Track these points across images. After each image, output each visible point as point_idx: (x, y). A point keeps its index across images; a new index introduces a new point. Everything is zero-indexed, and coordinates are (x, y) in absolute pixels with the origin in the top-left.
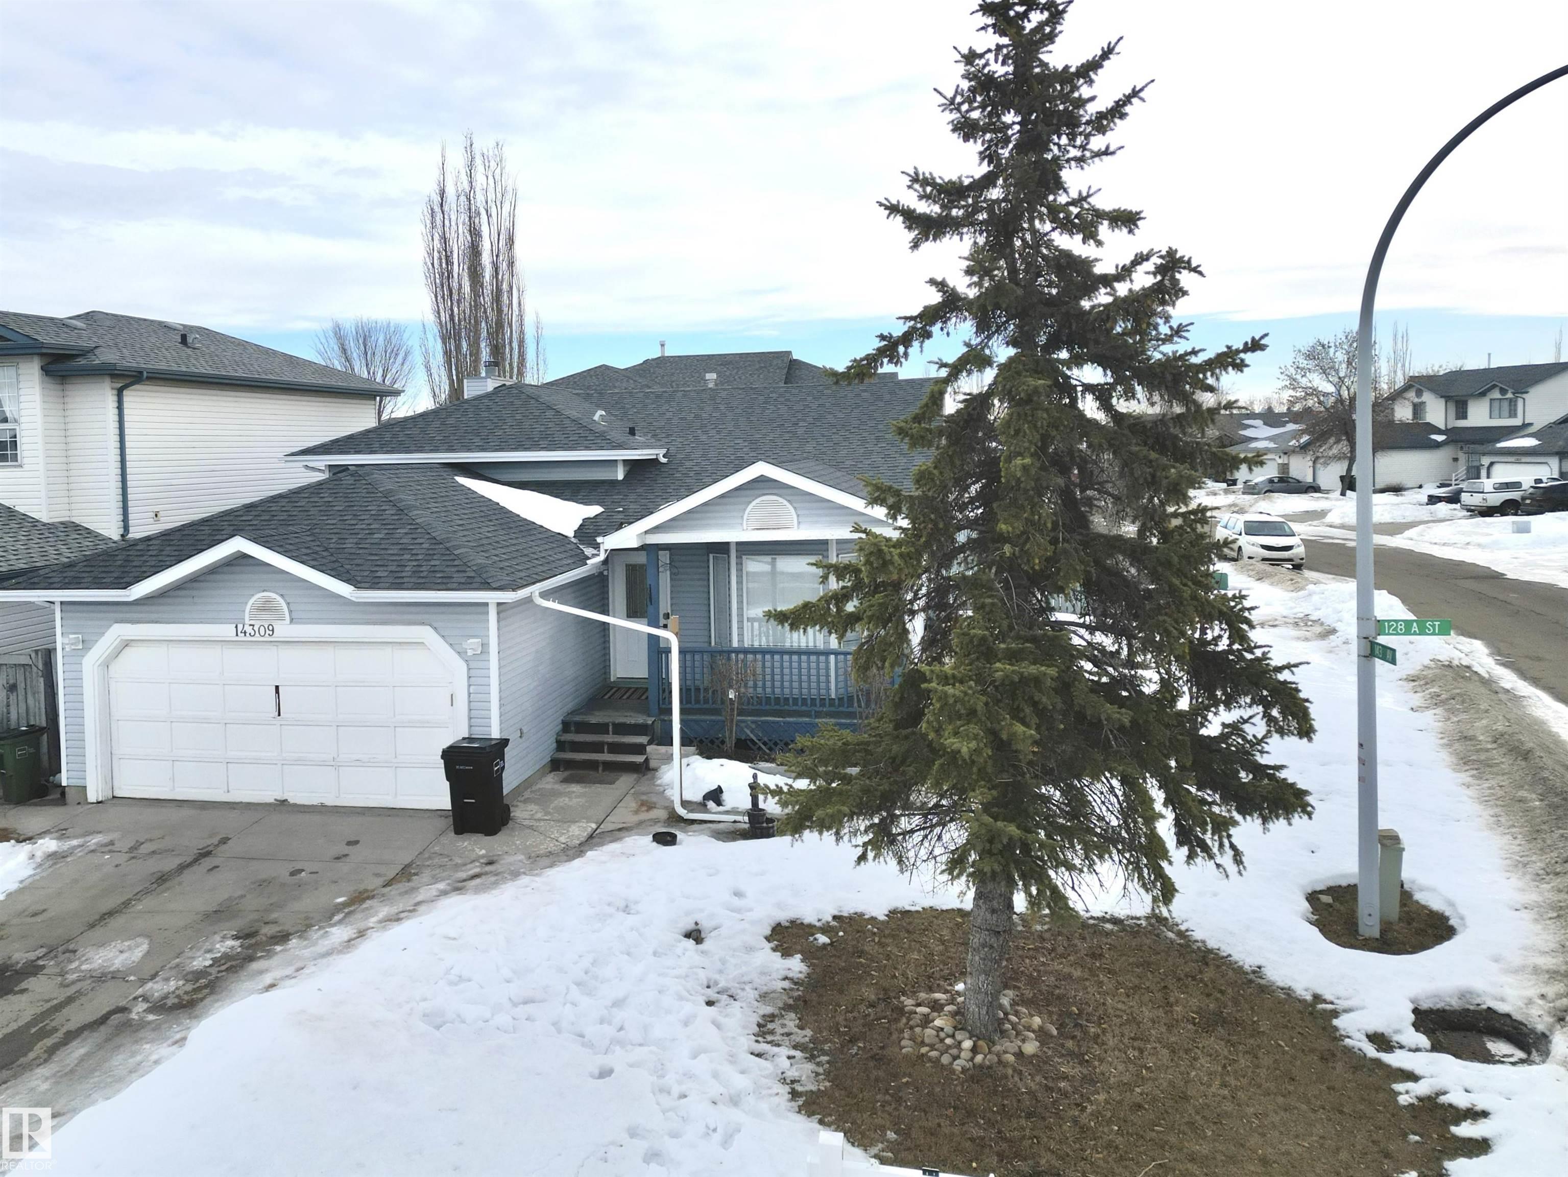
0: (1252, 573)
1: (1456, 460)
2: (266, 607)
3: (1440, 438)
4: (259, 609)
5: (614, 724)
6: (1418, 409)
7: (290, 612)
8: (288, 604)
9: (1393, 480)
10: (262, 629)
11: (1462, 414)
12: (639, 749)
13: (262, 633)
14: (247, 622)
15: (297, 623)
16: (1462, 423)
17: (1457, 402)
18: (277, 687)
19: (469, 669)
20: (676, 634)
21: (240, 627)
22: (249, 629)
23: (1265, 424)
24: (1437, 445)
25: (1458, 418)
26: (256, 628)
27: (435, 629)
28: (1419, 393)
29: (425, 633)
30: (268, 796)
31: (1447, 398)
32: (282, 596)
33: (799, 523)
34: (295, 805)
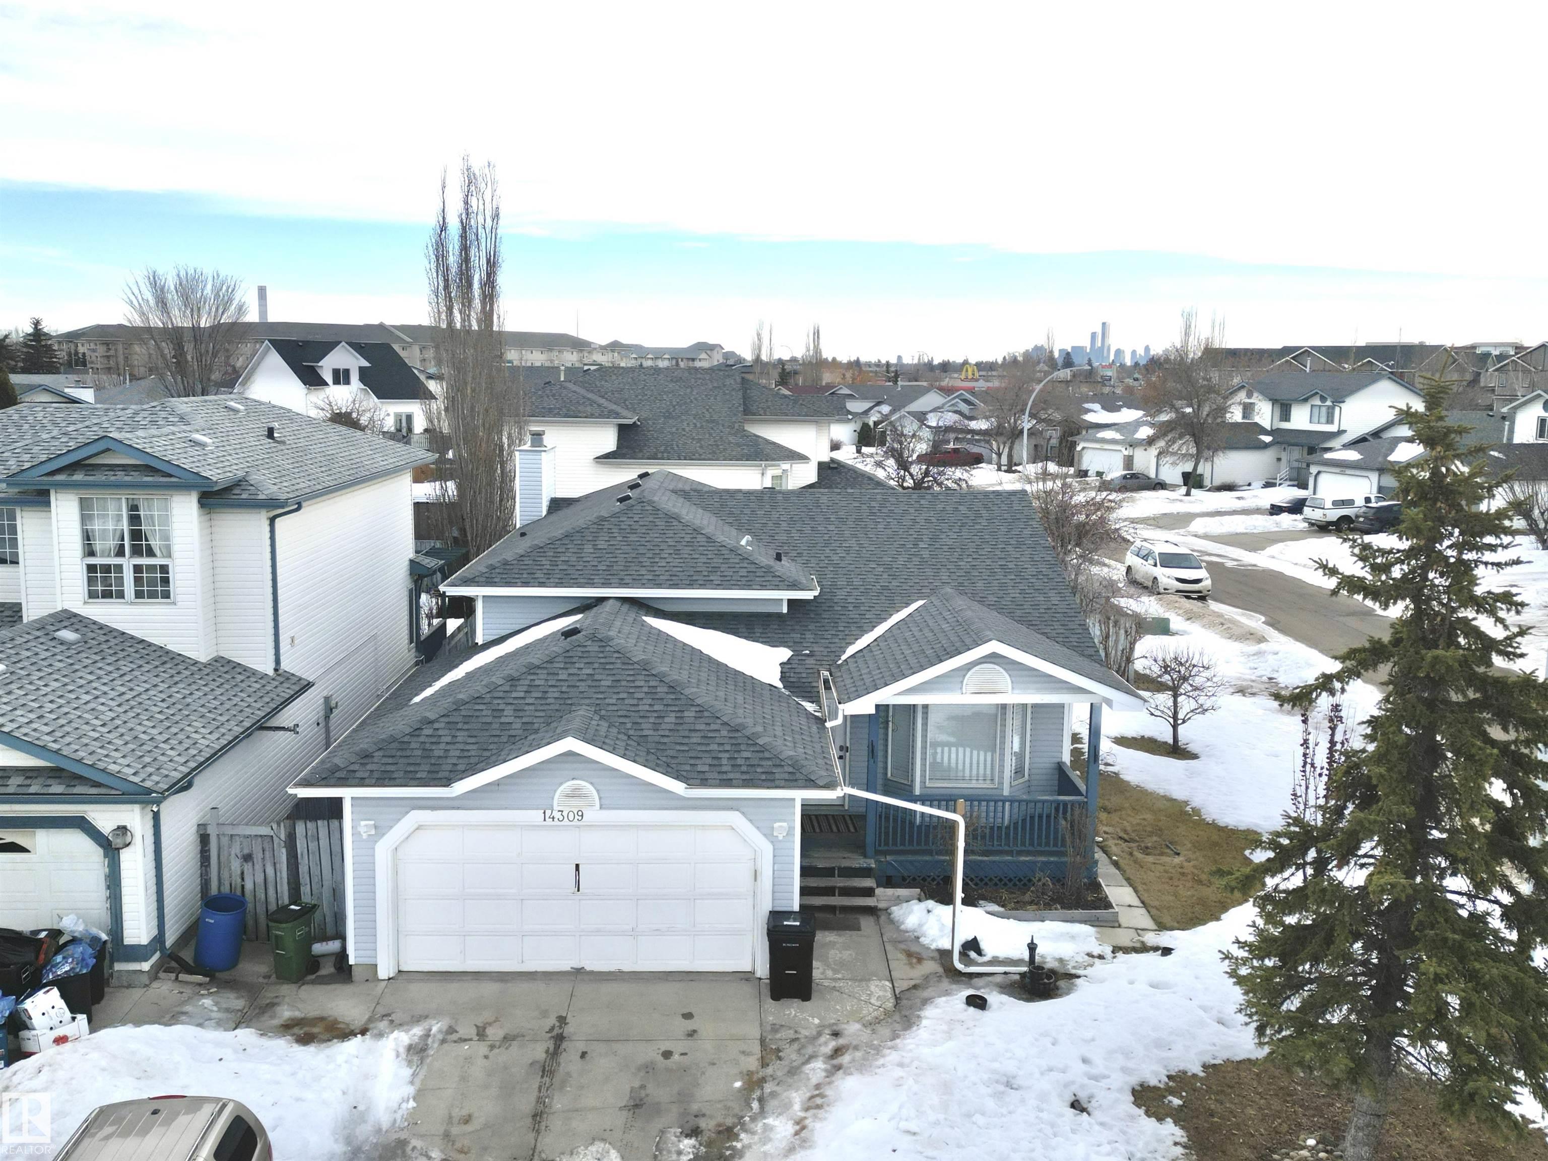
0: (1181, 612)
1: (1279, 459)
2: (575, 794)
3: (1267, 439)
4: (567, 796)
5: (840, 869)
6: (1248, 409)
7: (600, 798)
8: (598, 791)
9: (1227, 479)
10: (571, 815)
11: (1286, 417)
12: (869, 892)
13: (571, 818)
14: (556, 808)
15: (605, 809)
16: (1285, 425)
17: (1283, 405)
18: (577, 866)
19: (774, 849)
20: (963, 816)
21: (548, 813)
22: (557, 815)
23: (1103, 408)
24: (1265, 446)
25: (1281, 420)
26: (565, 814)
27: (743, 813)
28: (1250, 395)
29: (735, 818)
30: (565, 965)
31: (1274, 401)
32: (591, 783)
33: (1013, 688)
34: (592, 973)
